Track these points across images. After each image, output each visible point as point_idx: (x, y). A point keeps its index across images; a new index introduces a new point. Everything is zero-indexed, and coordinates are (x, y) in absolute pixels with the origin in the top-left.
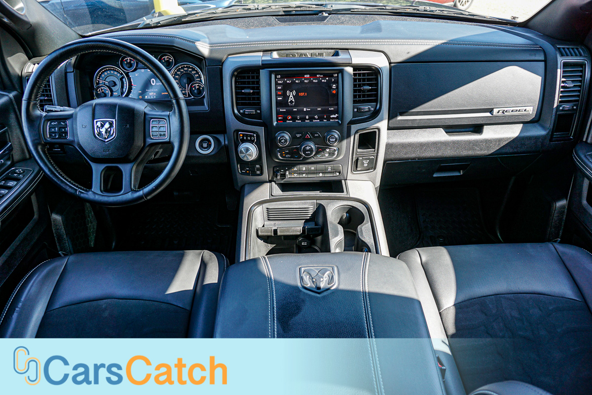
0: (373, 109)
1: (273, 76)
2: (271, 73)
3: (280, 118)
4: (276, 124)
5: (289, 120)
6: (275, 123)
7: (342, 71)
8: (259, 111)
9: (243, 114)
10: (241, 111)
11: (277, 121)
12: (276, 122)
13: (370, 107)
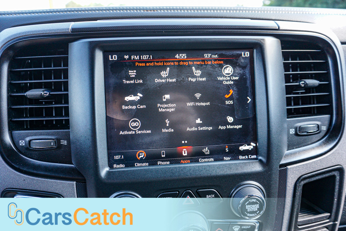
0: (324, 128)
1: (99, 56)
2: (92, 48)
3: (117, 157)
4: (108, 173)
5: (142, 161)
6: (104, 171)
7: (260, 47)
8: (64, 142)
9: (28, 150)
10: (22, 143)
11: (111, 166)
12: (107, 169)
13: (319, 123)
